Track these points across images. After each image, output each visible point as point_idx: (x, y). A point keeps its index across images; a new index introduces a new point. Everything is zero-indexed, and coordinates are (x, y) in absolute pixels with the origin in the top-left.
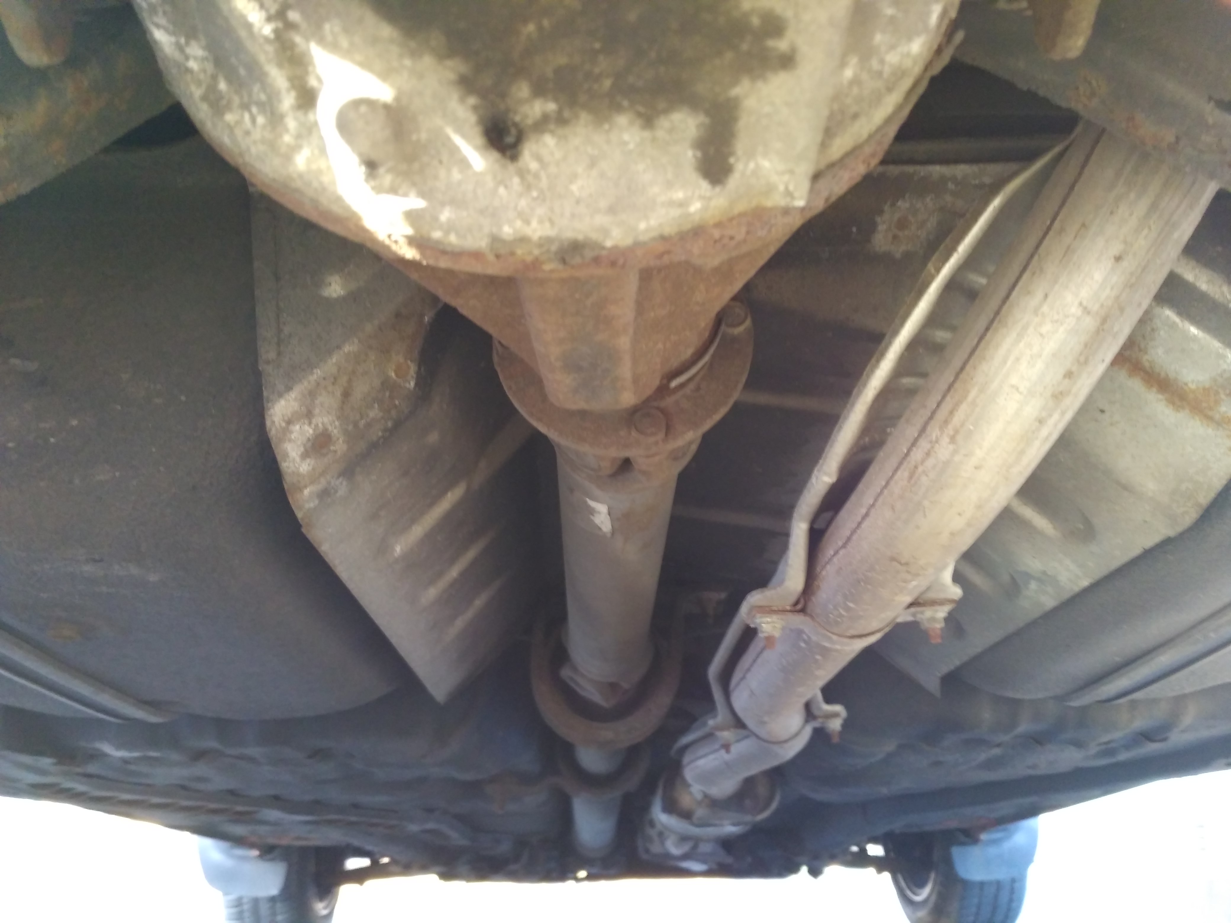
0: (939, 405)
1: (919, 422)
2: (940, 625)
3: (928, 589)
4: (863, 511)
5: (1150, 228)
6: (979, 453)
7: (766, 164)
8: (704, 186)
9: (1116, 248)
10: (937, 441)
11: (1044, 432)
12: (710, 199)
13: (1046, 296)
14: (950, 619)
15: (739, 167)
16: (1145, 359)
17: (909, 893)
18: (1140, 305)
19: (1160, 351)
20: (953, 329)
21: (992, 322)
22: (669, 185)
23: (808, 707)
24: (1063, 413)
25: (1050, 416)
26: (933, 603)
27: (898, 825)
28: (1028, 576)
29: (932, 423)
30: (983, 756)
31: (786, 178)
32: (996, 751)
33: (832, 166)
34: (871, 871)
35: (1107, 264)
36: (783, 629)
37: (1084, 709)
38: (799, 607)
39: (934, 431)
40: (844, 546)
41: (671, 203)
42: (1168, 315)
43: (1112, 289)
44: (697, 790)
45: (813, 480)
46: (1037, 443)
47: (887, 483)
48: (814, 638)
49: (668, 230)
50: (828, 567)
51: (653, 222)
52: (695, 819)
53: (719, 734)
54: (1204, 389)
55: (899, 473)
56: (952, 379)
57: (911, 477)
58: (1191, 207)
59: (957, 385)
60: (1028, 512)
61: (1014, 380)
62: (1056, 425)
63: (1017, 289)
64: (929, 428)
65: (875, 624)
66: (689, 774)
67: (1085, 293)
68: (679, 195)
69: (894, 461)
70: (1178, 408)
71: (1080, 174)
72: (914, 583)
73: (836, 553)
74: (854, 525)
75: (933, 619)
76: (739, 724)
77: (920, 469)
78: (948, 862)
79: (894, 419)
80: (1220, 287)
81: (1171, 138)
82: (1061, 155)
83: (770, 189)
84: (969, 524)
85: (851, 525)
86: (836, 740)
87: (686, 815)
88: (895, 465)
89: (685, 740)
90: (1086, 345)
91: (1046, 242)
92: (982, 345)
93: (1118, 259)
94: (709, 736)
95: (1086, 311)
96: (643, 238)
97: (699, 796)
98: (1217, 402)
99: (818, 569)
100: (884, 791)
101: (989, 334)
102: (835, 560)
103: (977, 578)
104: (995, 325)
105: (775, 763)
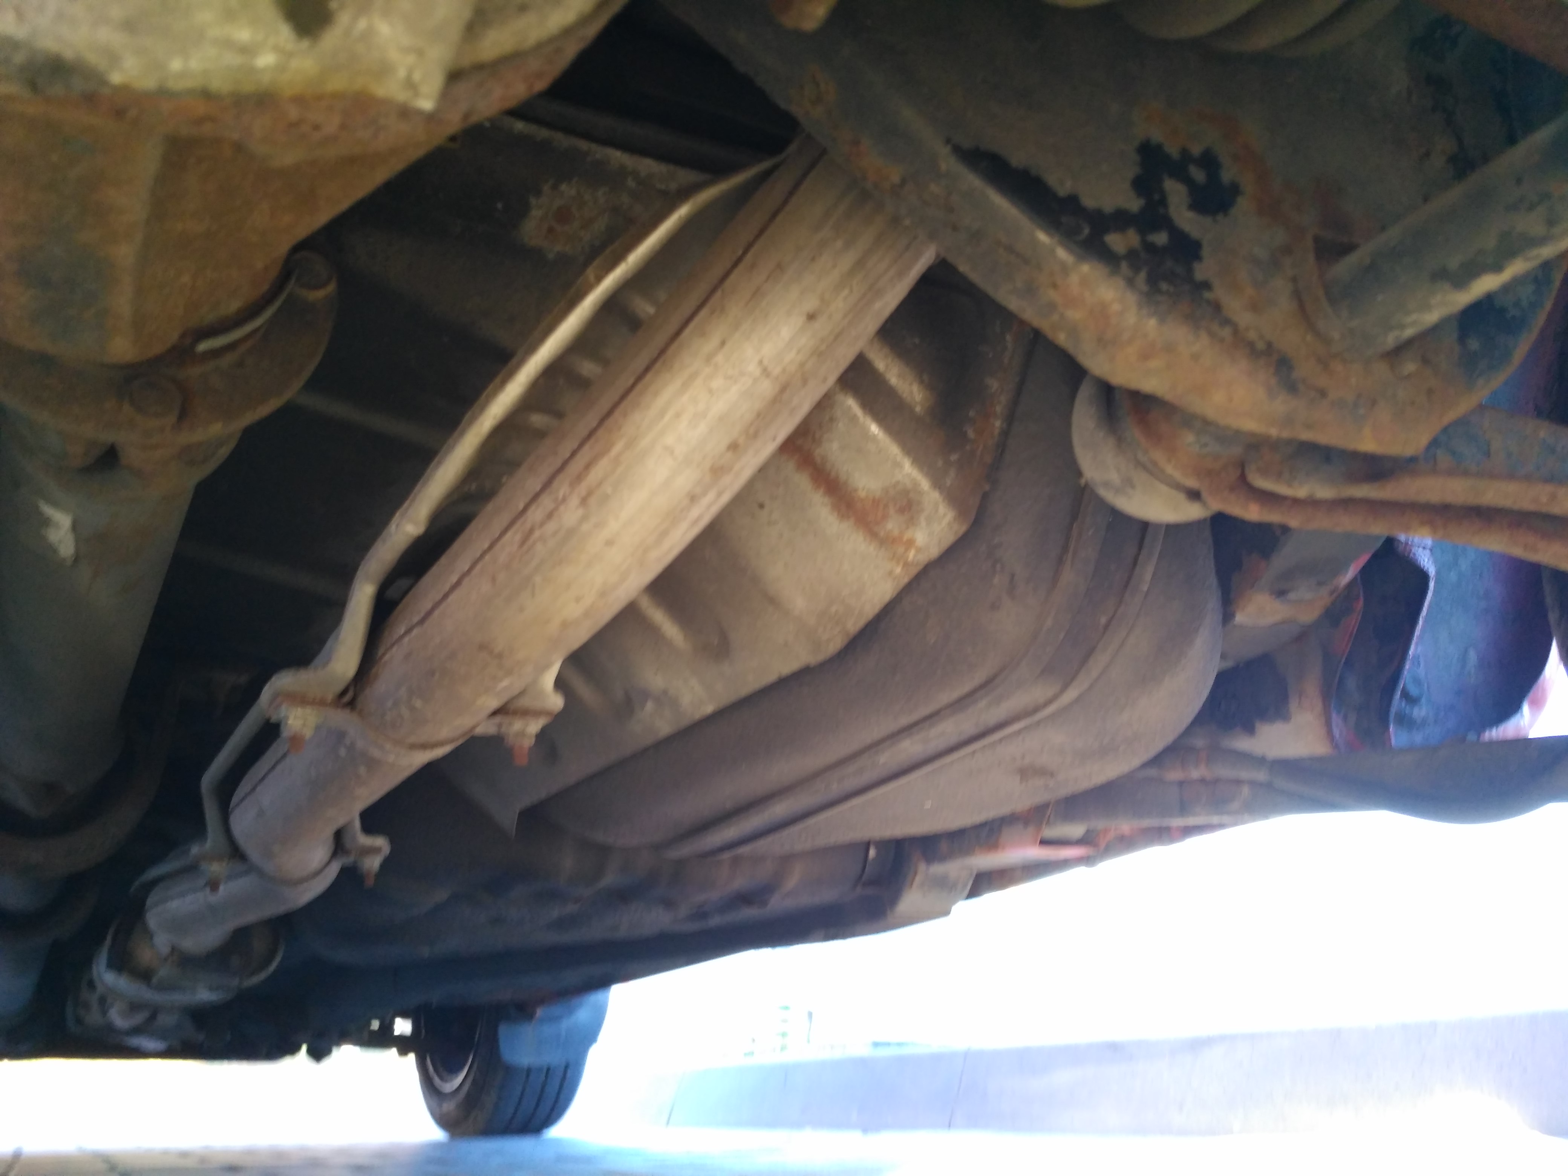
0: (574, 454)
1: (545, 471)
2: (528, 742)
3: (522, 693)
4: (454, 579)
5: (851, 291)
6: (613, 526)
7: (384, 29)
8: (285, 33)
9: (811, 304)
10: (564, 500)
11: (695, 512)
12: (290, 55)
13: (723, 343)
14: (541, 736)
15: (343, 19)
16: (818, 452)
17: (437, 1081)
18: (825, 380)
19: (835, 446)
20: (605, 363)
21: (654, 361)
22: (229, 15)
23: (339, 836)
24: (719, 494)
25: (704, 493)
26: (526, 713)
27: (436, 996)
28: (646, 695)
29: (561, 476)
30: (555, 912)
31: (410, 59)
32: (571, 908)
33: (479, 67)
34: (393, 1052)
35: (798, 320)
36: (318, 728)
37: (681, 863)
38: (347, 698)
39: (562, 487)
40: (422, 621)
41: (228, 44)
42: (850, 405)
43: (798, 352)
44: (162, 941)
45: (393, 527)
46: (684, 526)
47: (491, 547)
48: (360, 744)
49: (218, 84)
50: (395, 649)
51: (195, 64)
52: (155, 980)
53: (204, 866)
54: (874, 500)
55: (509, 535)
56: (594, 424)
57: (523, 542)
58: (901, 274)
59: (600, 433)
60: (658, 616)
61: (669, 439)
62: (709, 507)
63: (692, 326)
64: (555, 484)
65: (445, 733)
66: (152, 919)
67: (768, 350)
68: (243, 34)
69: (504, 518)
70: (843, 517)
71: (785, 202)
72: (505, 683)
73: (408, 631)
74: (438, 597)
75: (522, 734)
76: (236, 853)
77: (537, 534)
78: (493, 1042)
79: (514, 465)
80: (911, 384)
81: (896, 179)
82: (766, 175)
83: (384, 70)
84: (587, 614)
85: (435, 595)
86: (370, 882)
87: (145, 976)
88: (505, 523)
89: (154, 873)
90: (759, 415)
91: (733, 277)
92: (639, 387)
93: (811, 317)
94: (192, 869)
95: (766, 372)
96: (174, 85)
97: (165, 950)
98: (885, 517)
99: (381, 651)
100: (425, 952)
101: (649, 376)
102: (406, 640)
103: (584, 690)
104: (658, 365)
105: (281, 909)
